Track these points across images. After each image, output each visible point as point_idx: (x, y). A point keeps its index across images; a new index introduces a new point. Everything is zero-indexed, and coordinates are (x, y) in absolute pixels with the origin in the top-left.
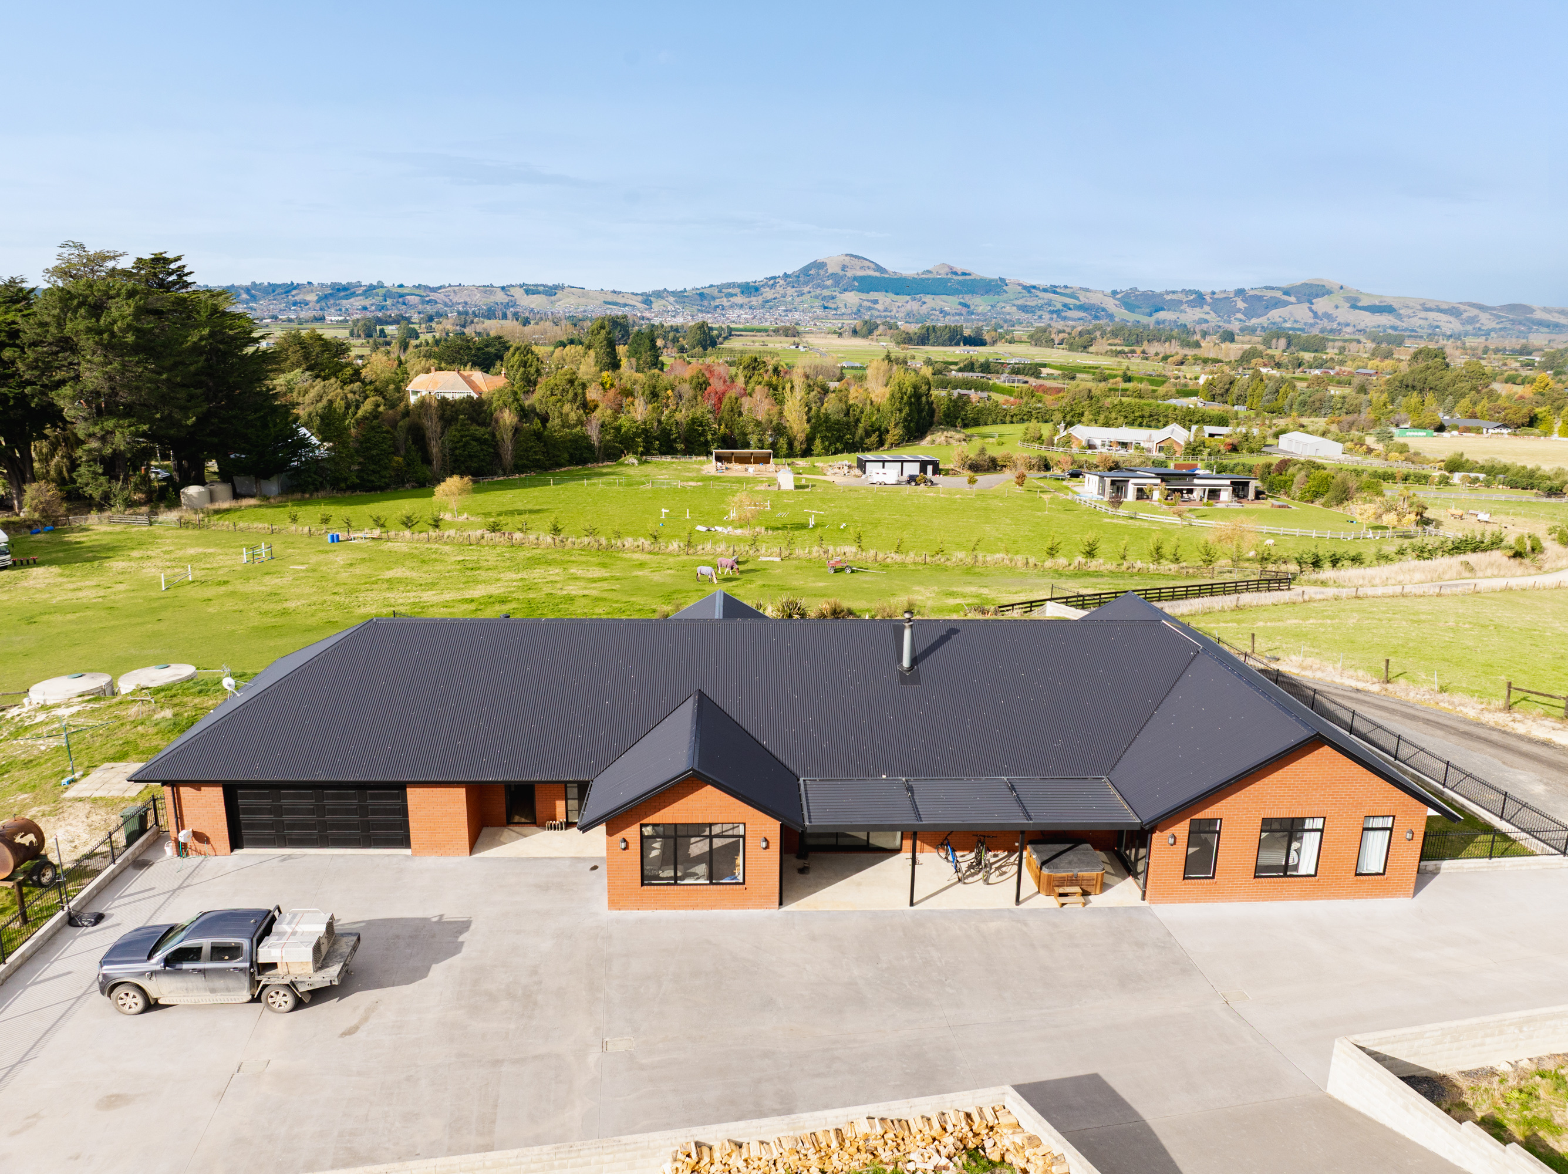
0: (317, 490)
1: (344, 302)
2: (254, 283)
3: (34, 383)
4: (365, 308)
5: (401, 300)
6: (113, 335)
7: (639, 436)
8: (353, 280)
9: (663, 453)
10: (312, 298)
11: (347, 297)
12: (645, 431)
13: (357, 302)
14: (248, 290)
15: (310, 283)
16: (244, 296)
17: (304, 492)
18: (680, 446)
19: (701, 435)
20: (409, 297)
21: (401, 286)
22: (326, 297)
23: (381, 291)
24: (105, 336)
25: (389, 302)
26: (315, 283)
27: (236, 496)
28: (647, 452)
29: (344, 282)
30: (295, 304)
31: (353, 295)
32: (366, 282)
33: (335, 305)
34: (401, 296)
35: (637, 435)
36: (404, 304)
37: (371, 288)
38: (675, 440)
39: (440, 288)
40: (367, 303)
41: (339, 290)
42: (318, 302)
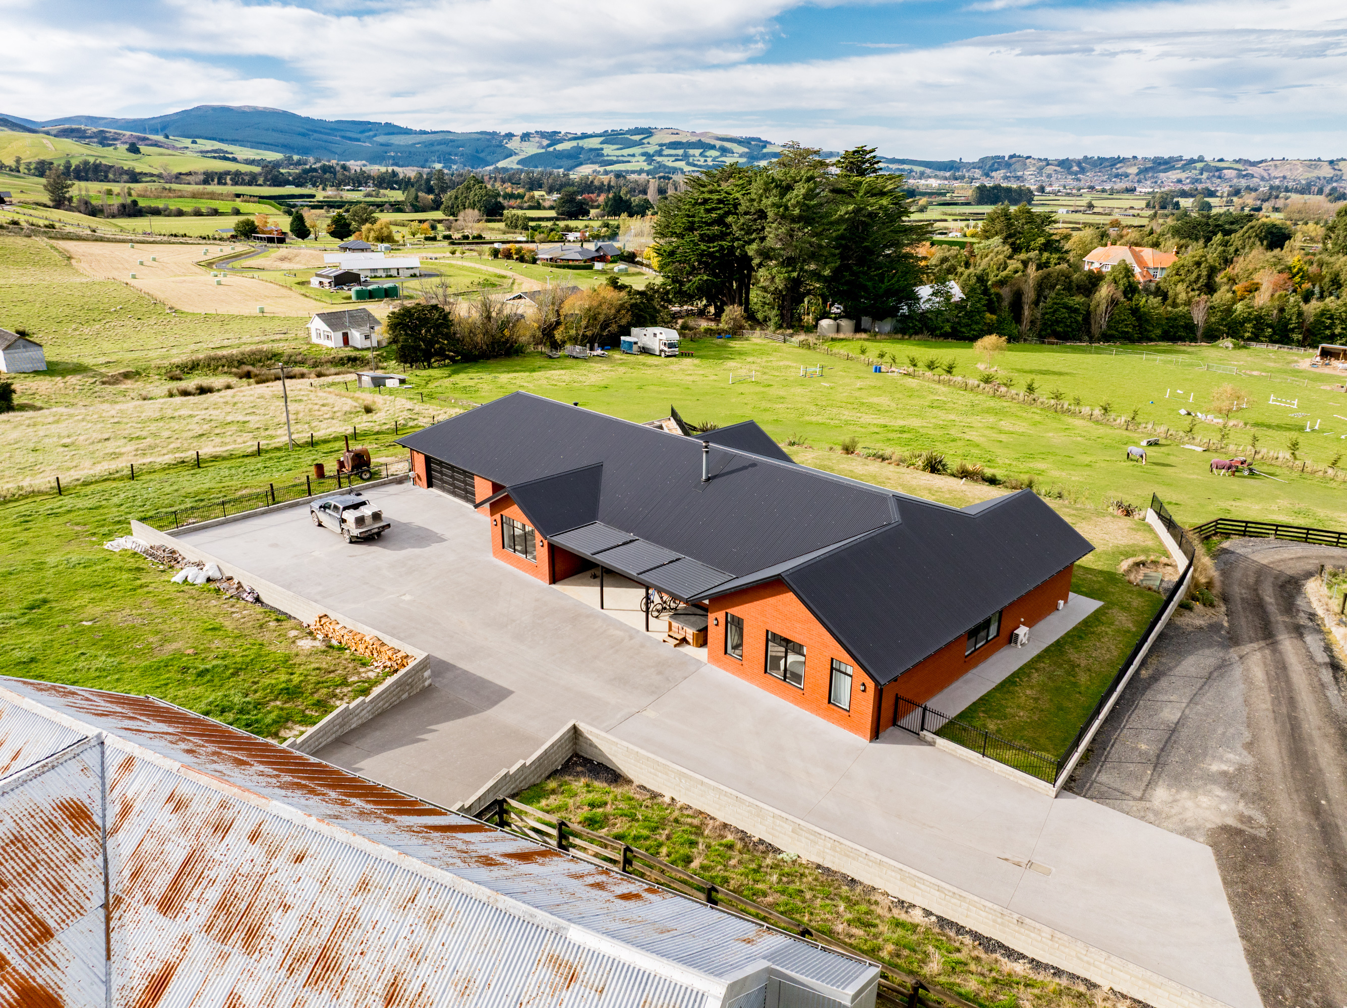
0: (916, 333)
1: (1162, 175)
2: (1086, 157)
3: (739, 240)
4: (1179, 181)
5: (1217, 174)
6: (787, 208)
7: (1250, 321)
8: (1176, 155)
9: (1272, 341)
10: (1133, 170)
11: (1165, 171)
12: (1259, 318)
13: (1174, 175)
14: (1079, 163)
15: (1135, 157)
16: (1075, 168)
17: (904, 334)
18: (1296, 336)
19: (1327, 328)
20: (1225, 171)
21: (1221, 160)
22: (1146, 170)
23: (1199, 165)
24: (781, 210)
25: (1205, 175)
26: (1140, 157)
27: (858, 329)
28: (1256, 338)
29: (1166, 157)
30: (1117, 176)
31: (1173, 168)
32: (1187, 157)
33: (1153, 177)
34: (1219, 169)
35: (1247, 320)
36: (1220, 177)
37: (1192, 161)
38: (1293, 330)
39: (1261, 162)
40: (1183, 176)
41: (1160, 164)
42: (1138, 174)
